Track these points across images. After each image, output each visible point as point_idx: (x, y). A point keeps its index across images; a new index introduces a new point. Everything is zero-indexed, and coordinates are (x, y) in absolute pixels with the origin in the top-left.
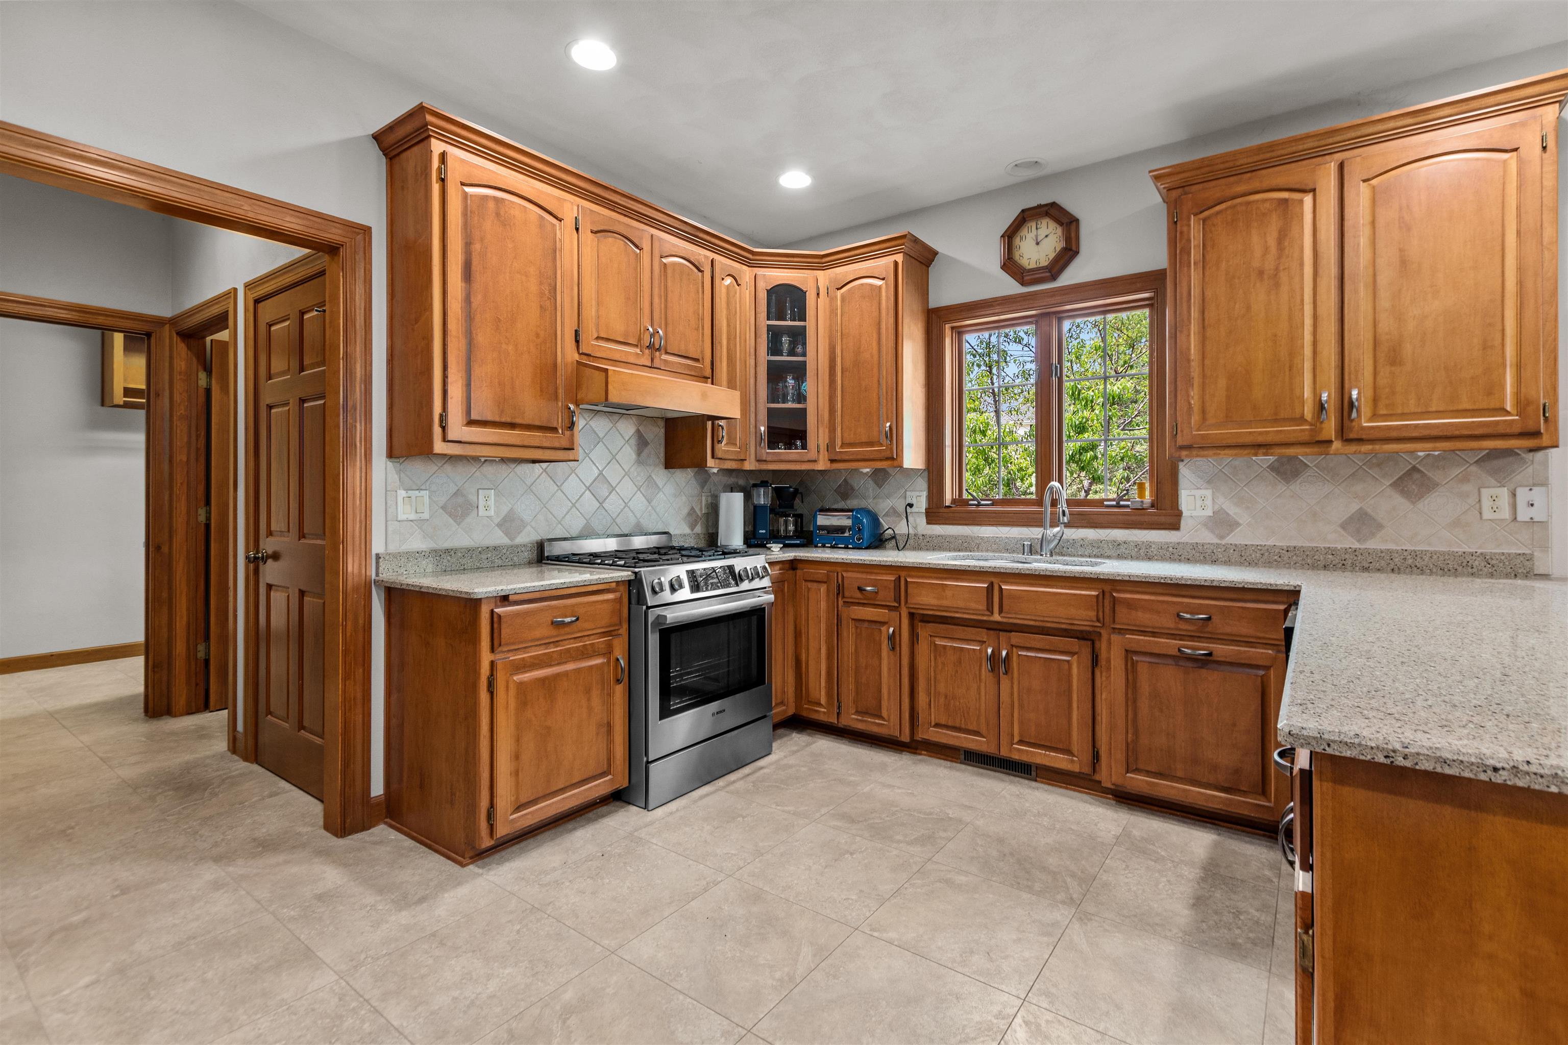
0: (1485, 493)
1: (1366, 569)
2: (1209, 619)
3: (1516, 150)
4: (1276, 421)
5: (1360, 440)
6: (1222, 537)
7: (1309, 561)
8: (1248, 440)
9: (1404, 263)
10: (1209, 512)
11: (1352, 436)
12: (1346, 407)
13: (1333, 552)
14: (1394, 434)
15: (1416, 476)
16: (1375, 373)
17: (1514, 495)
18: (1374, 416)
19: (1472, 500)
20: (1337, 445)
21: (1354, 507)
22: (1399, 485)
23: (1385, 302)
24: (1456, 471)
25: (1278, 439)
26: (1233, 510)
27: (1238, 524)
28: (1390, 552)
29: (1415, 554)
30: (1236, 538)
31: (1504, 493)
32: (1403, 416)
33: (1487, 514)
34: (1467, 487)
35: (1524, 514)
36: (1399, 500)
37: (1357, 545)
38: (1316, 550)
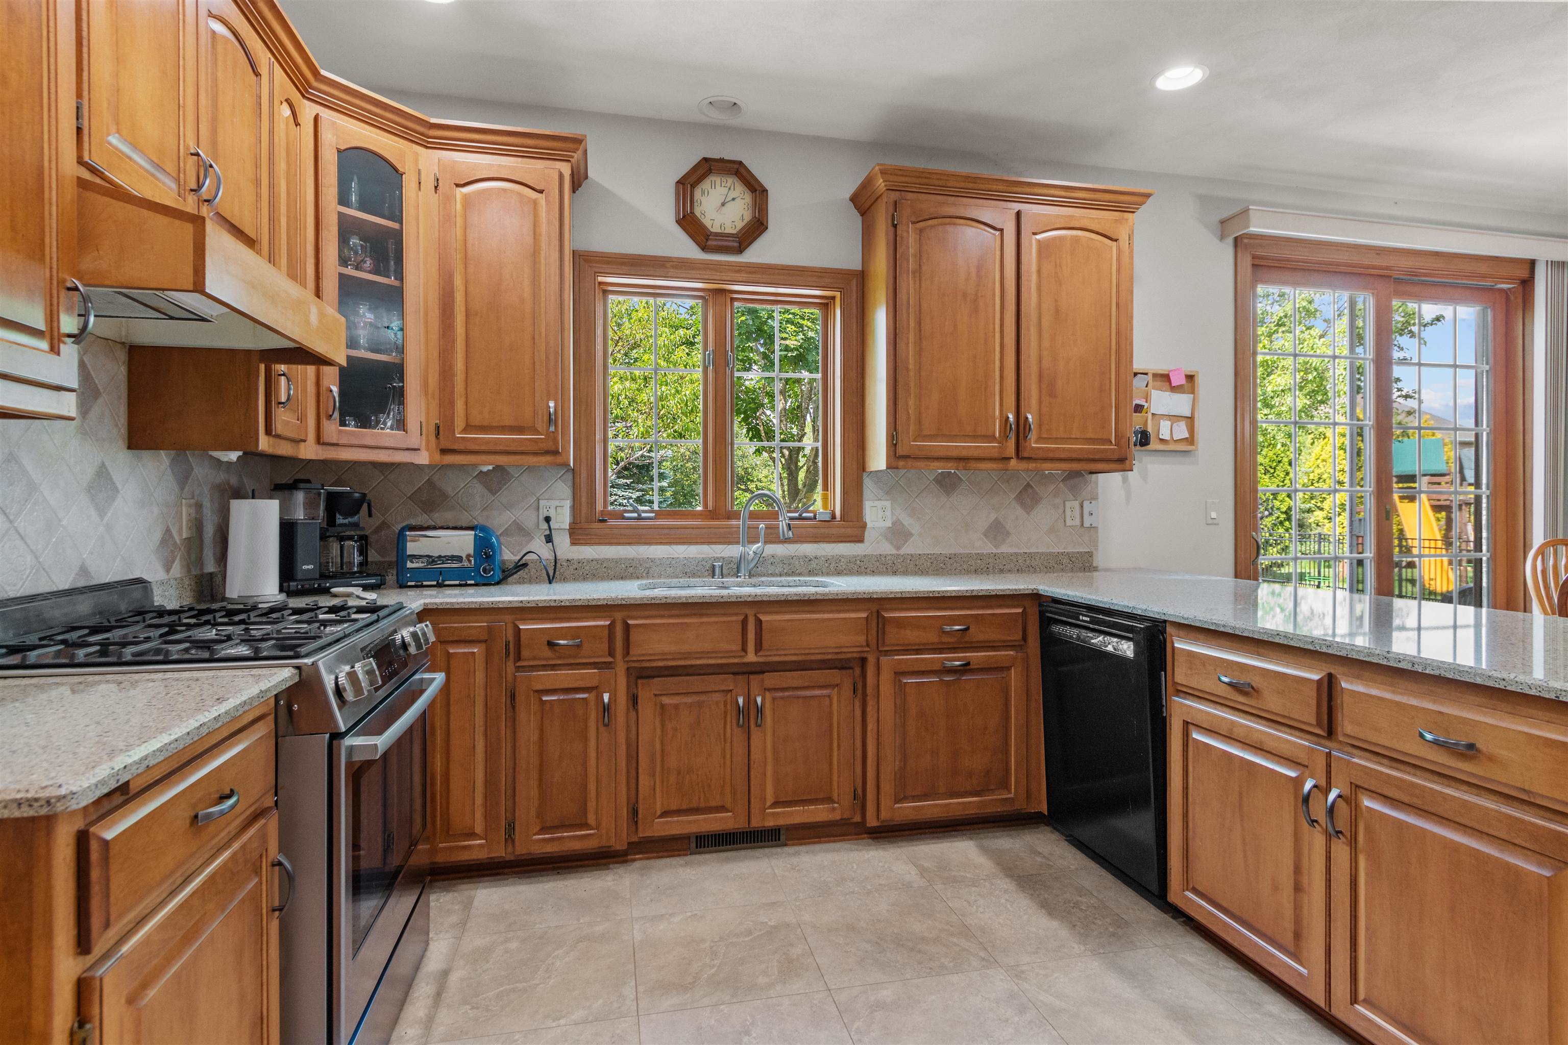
0: (1068, 504)
1: (1001, 571)
2: (967, 629)
3: (1116, 240)
4: (975, 437)
5: (1029, 459)
6: (898, 548)
7: (965, 567)
8: (954, 454)
9: (1057, 311)
10: (889, 524)
11: (1026, 455)
12: (1021, 429)
13: (980, 556)
14: (1051, 455)
15: (1030, 491)
16: (1040, 402)
17: (1082, 507)
18: (1040, 439)
19: (1061, 511)
20: (1013, 462)
21: (993, 516)
22: (1019, 498)
23: (1046, 344)
24: (1052, 488)
25: (976, 454)
26: (907, 521)
27: (911, 535)
28: (1017, 554)
29: (1031, 555)
30: (909, 549)
31: (1076, 504)
32: (1056, 440)
33: (1069, 523)
34: (1058, 501)
35: (1086, 524)
36: (1020, 511)
37: (994, 551)
38: (969, 556)
